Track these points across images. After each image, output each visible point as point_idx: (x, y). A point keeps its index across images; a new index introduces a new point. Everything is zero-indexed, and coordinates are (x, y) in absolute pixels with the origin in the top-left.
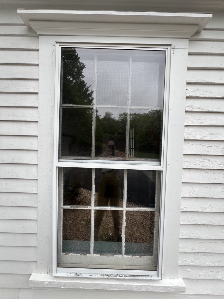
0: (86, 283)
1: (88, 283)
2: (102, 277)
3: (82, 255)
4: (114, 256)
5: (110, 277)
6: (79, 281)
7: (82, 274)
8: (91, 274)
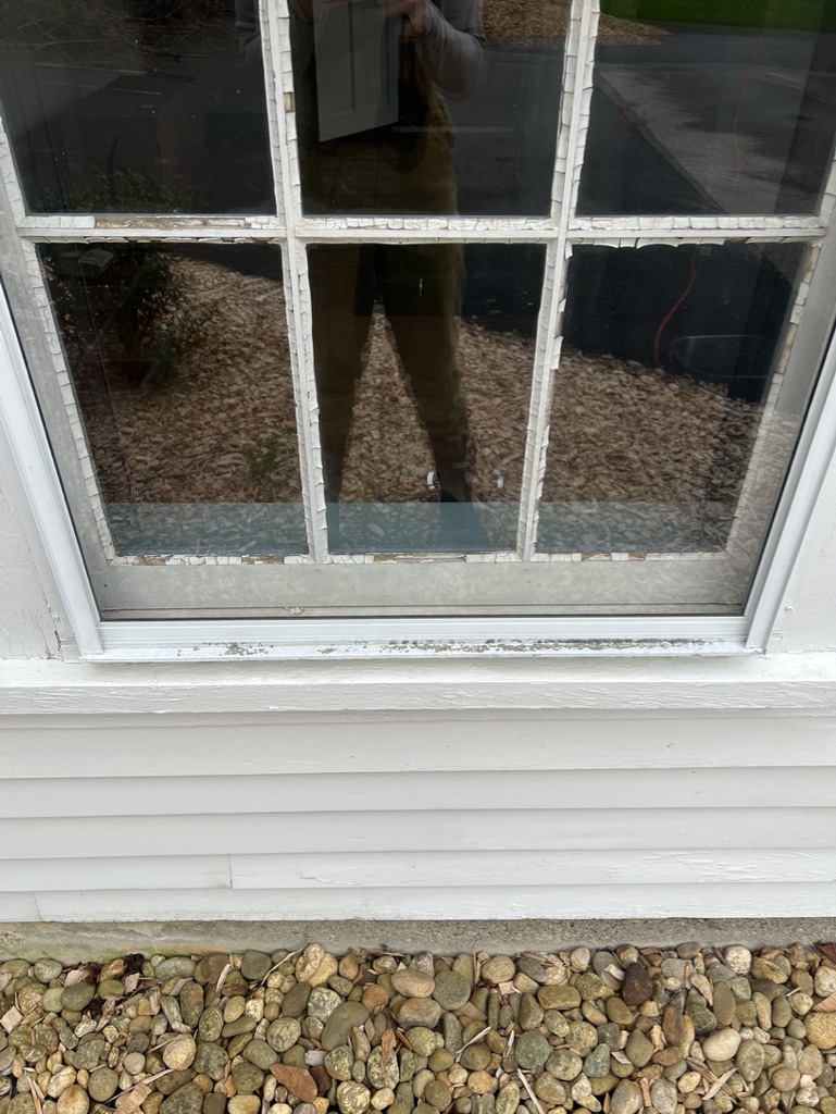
0: (304, 687)
1: (309, 686)
2: (396, 653)
3: (253, 562)
4: (464, 559)
5: (442, 654)
6: (255, 680)
7: (267, 649)
8: (324, 643)
